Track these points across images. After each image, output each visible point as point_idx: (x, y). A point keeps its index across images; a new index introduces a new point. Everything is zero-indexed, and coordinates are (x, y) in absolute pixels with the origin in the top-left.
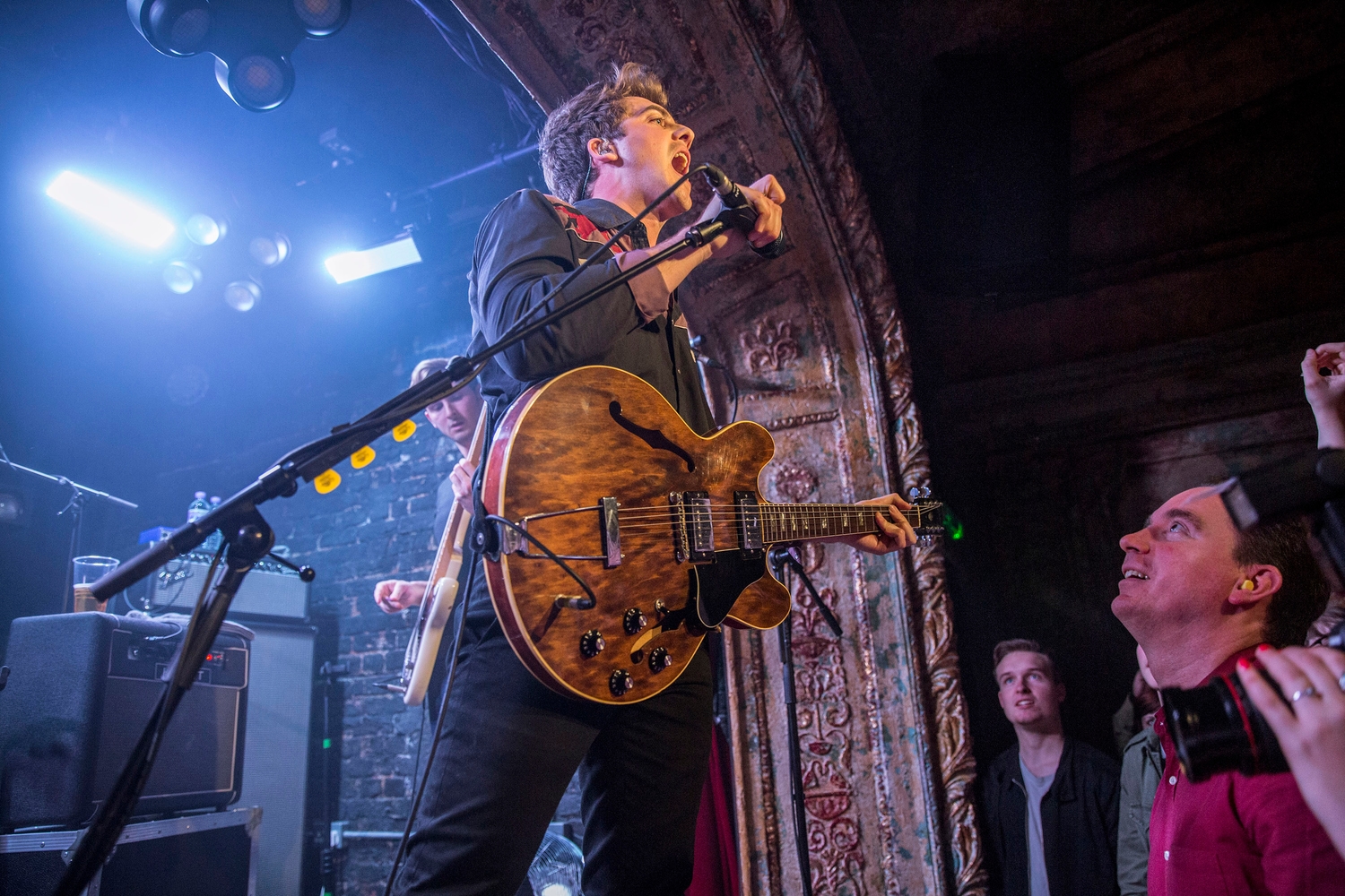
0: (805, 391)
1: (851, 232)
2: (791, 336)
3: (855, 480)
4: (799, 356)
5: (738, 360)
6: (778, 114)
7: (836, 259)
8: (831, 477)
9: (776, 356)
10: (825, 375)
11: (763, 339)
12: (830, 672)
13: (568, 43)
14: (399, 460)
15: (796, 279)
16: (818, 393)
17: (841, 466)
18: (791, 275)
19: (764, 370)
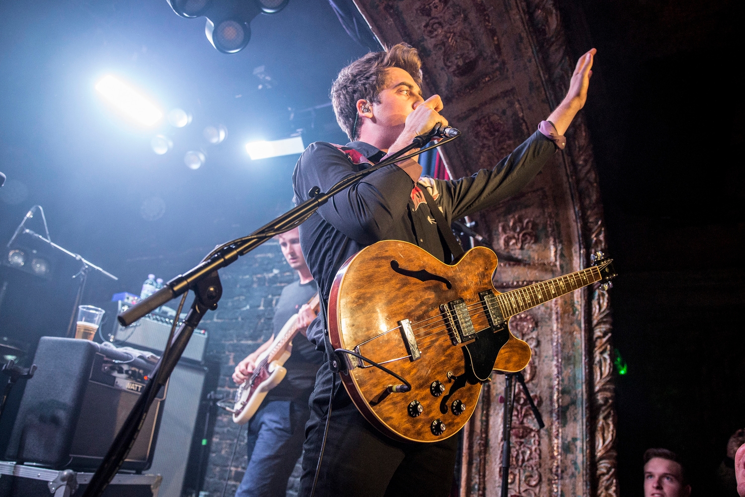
0: (536, 265)
1: (579, 168)
2: (532, 229)
3: (562, 327)
4: (536, 242)
5: (495, 239)
6: (543, 89)
7: (567, 184)
8: (546, 322)
9: (520, 240)
10: (550, 257)
11: (514, 229)
12: (531, 449)
13: (419, 31)
15: (539, 193)
16: (545, 267)
17: (554, 317)
18: (538, 190)
19: (511, 248)
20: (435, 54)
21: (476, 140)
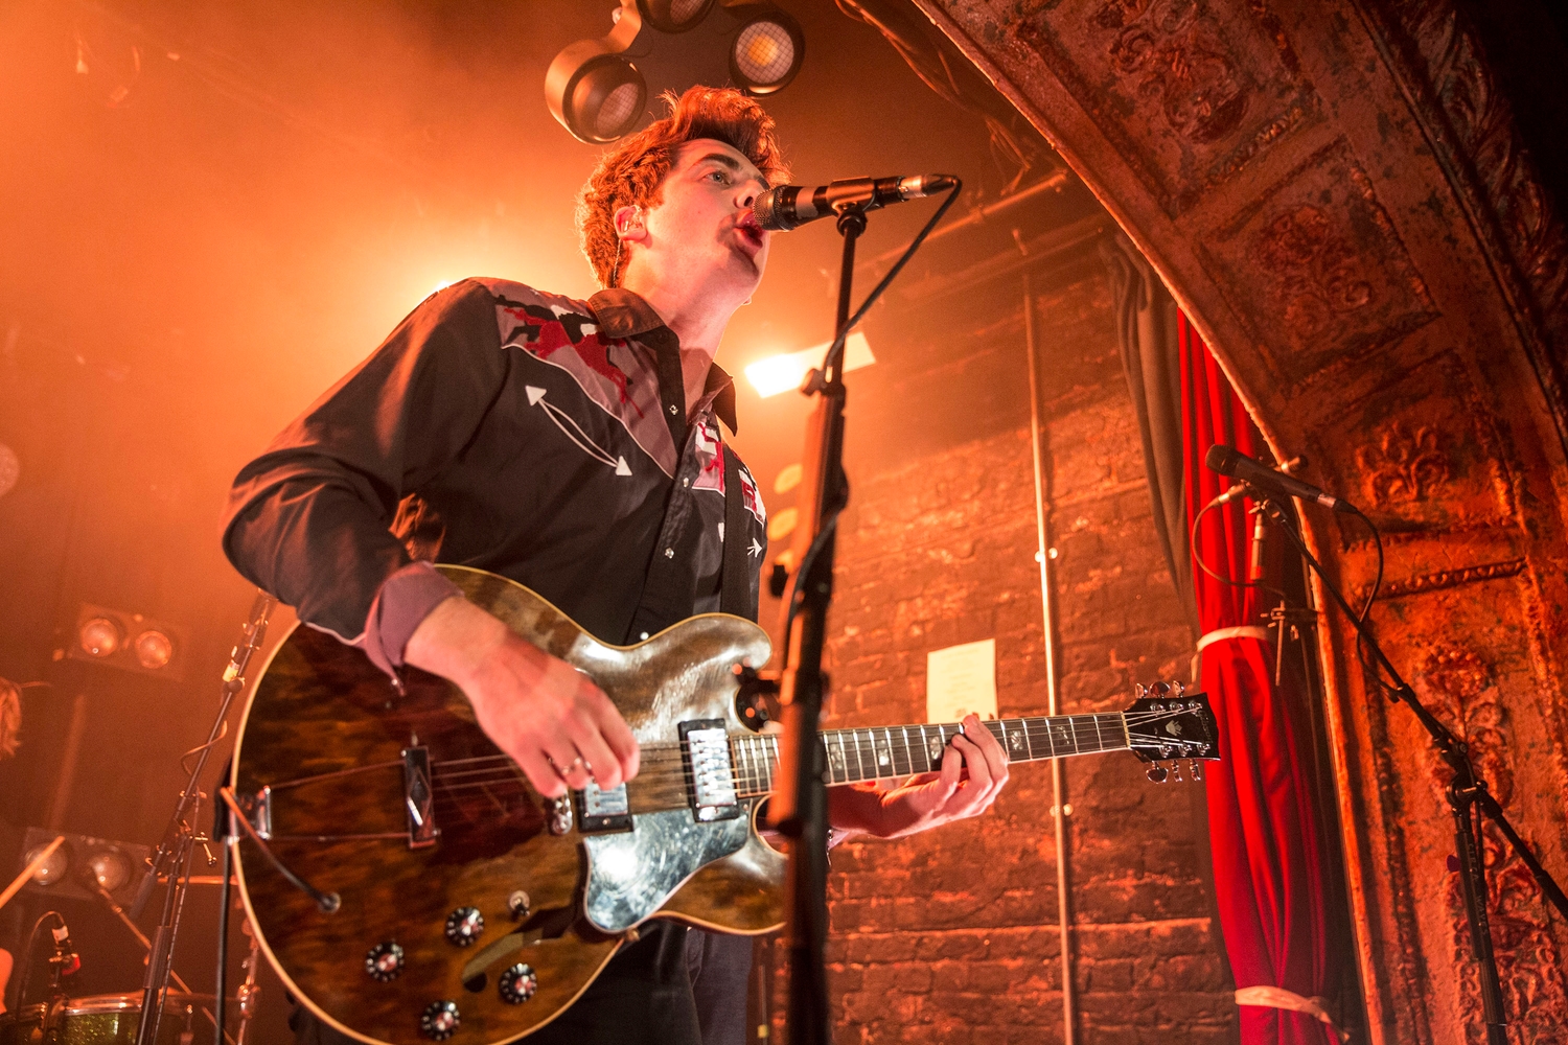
0: (1465, 530)
1: (1537, 284)
2: (1438, 447)
3: (1560, 668)
4: (1452, 478)
5: (1353, 487)
6: (1414, 122)
7: (1512, 326)
8: (1518, 663)
9: (1414, 480)
10: (1498, 505)
11: (1394, 456)
12: (1538, 975)
13: (1101, 65)
14: (843, 634)
15: (1445, 361)
16: (1487, 531)
17: (1534, 647)
18: (1438, 356)
19: (1395, 501)
20: (1146, 105)
21: (1270, 273)
